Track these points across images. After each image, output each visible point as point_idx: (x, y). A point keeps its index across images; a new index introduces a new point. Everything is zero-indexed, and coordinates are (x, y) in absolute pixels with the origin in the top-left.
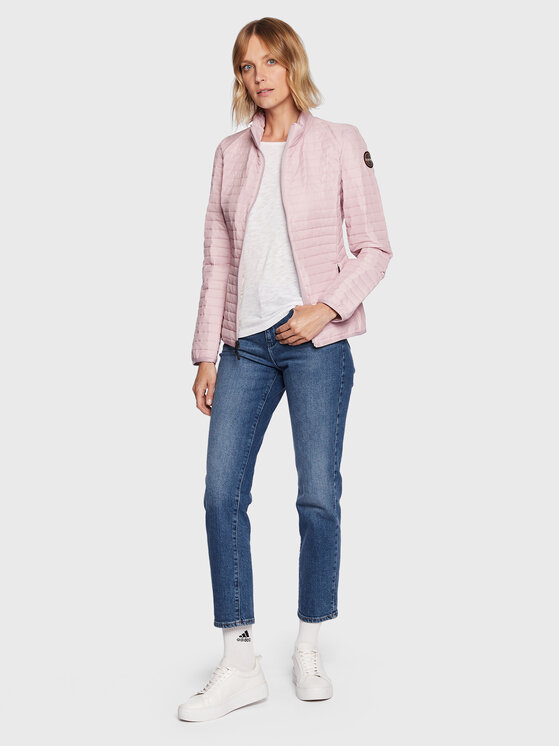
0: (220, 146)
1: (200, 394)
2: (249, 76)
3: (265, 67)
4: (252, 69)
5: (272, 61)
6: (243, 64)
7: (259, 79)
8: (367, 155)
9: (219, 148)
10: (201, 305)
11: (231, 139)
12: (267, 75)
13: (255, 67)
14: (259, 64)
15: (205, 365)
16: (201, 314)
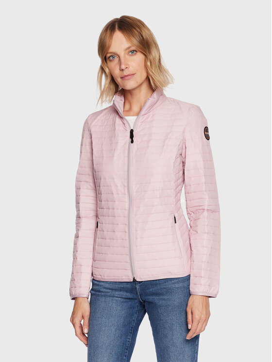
0: (87, 120)
1: (78, 325)
2: (114, 65)
3: (127, 56)
4: (116, 59)
5: (133, 51)
6: (109, 55)
7: (123, 67)
8: (206, 129)
9: (86, 123)
10: (75, 251)
11: (96, 114)
12: (129, 63)
13: (119, 57)
14: (122, 54)
15: (80, 300)
16: (75, 258)
